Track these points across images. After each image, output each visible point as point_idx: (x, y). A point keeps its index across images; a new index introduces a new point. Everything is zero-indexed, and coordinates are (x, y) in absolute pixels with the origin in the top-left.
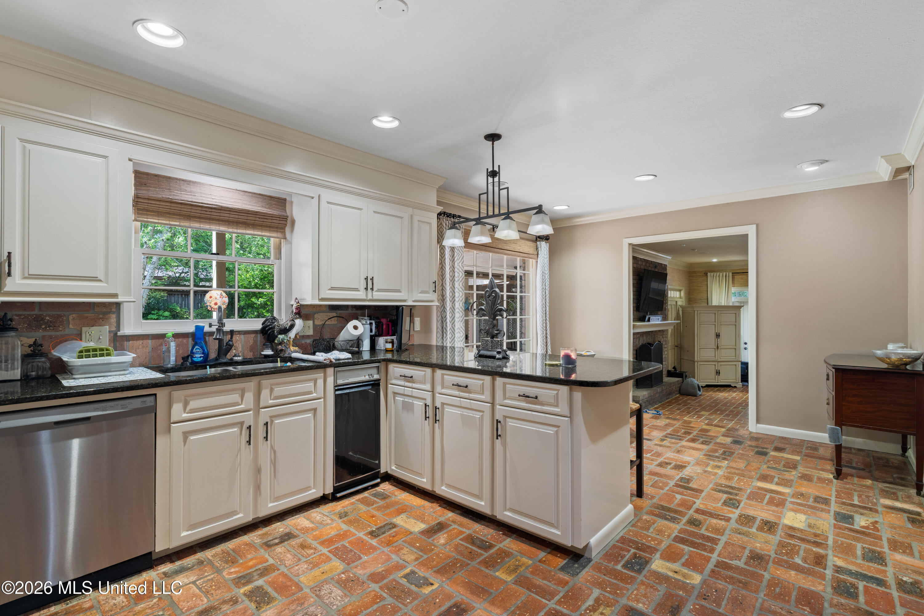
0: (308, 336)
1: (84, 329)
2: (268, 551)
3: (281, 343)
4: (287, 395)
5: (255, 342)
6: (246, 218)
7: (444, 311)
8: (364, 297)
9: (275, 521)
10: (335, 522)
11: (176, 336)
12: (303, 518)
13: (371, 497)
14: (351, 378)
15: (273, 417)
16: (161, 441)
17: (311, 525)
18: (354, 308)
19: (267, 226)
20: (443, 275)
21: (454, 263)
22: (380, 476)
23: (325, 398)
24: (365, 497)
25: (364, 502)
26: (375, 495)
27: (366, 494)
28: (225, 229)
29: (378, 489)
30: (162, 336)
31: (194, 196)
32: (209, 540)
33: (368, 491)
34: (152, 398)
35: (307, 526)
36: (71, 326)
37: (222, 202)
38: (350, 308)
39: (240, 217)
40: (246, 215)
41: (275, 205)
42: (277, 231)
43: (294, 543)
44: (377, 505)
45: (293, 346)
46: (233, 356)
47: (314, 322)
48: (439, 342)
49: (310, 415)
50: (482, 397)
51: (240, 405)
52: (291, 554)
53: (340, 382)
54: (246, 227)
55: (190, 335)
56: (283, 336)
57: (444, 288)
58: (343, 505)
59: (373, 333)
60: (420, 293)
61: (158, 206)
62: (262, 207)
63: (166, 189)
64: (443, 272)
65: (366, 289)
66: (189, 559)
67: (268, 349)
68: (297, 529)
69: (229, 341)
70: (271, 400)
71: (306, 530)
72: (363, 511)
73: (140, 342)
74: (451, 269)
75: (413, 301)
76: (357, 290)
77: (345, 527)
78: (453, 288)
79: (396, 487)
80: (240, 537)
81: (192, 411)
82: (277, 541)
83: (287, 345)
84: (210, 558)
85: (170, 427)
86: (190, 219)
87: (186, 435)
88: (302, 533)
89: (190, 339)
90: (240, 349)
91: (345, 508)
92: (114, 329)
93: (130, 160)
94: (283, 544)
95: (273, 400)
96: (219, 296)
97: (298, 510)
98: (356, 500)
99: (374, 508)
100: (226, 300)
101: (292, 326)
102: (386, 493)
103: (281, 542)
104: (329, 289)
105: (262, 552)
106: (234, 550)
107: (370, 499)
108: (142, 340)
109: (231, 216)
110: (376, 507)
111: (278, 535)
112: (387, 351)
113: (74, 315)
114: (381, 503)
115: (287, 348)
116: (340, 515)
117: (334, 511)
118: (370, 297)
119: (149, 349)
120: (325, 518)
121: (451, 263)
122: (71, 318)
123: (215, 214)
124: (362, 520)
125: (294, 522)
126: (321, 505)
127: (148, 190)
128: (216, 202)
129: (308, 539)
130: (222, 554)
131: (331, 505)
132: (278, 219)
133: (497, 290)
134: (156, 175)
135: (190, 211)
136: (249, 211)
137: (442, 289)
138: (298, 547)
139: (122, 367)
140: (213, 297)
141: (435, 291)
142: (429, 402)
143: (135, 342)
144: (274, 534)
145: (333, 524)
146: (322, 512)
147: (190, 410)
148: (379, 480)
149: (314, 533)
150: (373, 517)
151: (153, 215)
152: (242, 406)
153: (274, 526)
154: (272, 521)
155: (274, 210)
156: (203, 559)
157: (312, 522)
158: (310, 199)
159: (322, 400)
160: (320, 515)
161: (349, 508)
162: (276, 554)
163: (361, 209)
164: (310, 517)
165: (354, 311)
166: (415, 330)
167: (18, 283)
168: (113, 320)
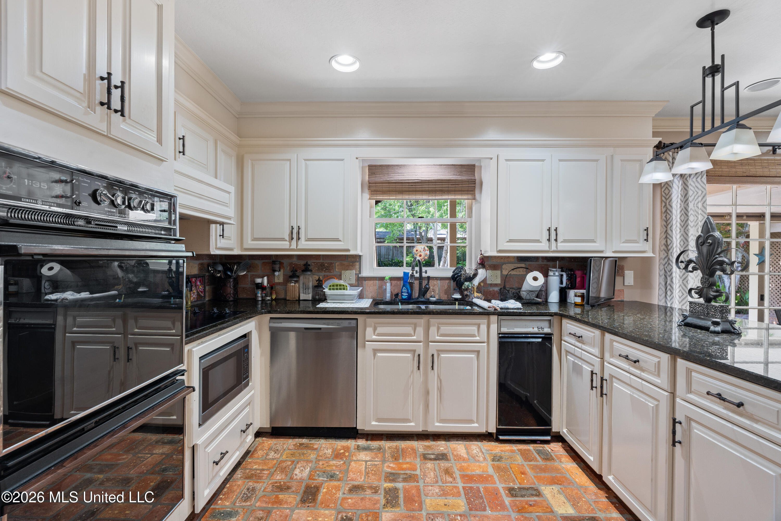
0: (496, 284)
1: (343, 272)
2: (422, 462)
3: (467, 289)
4: (451, 334)
5: (449, 287)
6: (441, 186)
7: (669, 264)
8: (547, 249)
9: (443, 439)
10: (486, 462)
11: (392, 279)
12: (463, 446)
13: (534, 452)
14: (517, 328)
15: (440, 351)
16: (360, 352)
17: (465, 456)
18: (545, 259)
19: (459, 191)
20: (667, 221)
21: (688, 204)
22: (551, 434)
23: (488, 342)
24: (529, 450)
25: (525, 454)
26: (539, 452)
27: (531, 447)
28: (427, 197)
29: (547, 447)
30: (382, 279)
31: (403, 175)
32: (394, 434)
33: (535, 445)
34: (354, 322)
35: (462, 455)
36: (337, 270)
37: (422, 176)
38: (540, 259)
39: (437, 186)
40: (441, 184)
41: (466, 172)
42: (468, 194)
43: (443, 465)
44: (535, 463)
45: (477, 292)
46: (430, 297)
47: (501, 272)
48: (660, 301)
49: (473, 356)
50: (657, 381)
51: (413, 336)
52: (434, 473)
53: (504, 330)
54: (442, 194)
55: (402, 279)
56: (468, 283)
57: (668, 236)
58: (503, 449)
59: (564, 285)
60: (624, 242)
61: (382, 187)
62: (454, 175)
63: (386, 174)
64: (668, 217)
65: (549, 240)
66: (376, 443)
67: (457, 294)
68: (453, 454)
69: (427, 284)
70: (438, 336)
71: (459, 458)
72: (517, 463)
73: (372, 282)
74: (683, 212)
75: (614, 252)
76: (538, 241)
77: (491, 471)
78: (685, 235)
79: (567, 452)
80: (413, 441)
81: (379, 335)
82: (432, 457)
83: (472, 291)
84: (387, 447)
85: (365, 343)
86: (403, 193)
87: (375, 351)
88: (454, 459)
89: (402, 282)
90: (437, 292)
91: (503, 453)
92: (358, 272)
93: (357, 158)
94: (435, 462)
95: (440, 336)
96: (423, 250)
97: (465, 437)
98: (518, 450)
99: (530, 465)
100: (428, 253)
101: (475, 275)
102: (552, 454)
103: (435, 459)
104: (508, 242)
105: (418, 462)
106: (402, 449)
107: (533, 454)
108: (373, 280)
109: (430, 186)
110: (532, 465)
111: (436, 452)
112: (576, 305)
113: (338, 263)
114: (541, 462)
115: (472, 294)
116: (494, 457)
117: (491, 450)
118: (554, 248)
119: (377, 287)
120: (480, 454)
121: (682, 204)
122: (336, 264)
123: (418, 187)
124: (511, 472)
125: (455, 446)
126: (485, 440)
127: (375, 177)
128: (418, 177)
129: (455, 467)
130: (395, 449)
131: (493, 444)
132: (467, 183)
133: (717, 234)
134: (380, 166)
135: (401, 187)
136: (442, 180)
137: (666, 237)
138: (444, 470)
139: (350, 298)
140: (419, 251)
141: (647, 240)
142: (597, 370)
143: (369, 281)
144: (435, 450)
145: (483, 463)
146: (482, 447)
147: (378, 334)
148: (549, 438)
149: (463, 464)
150: (523, 473)
151: (379, 194)
152: (414, 338)
153: (439, 443)
154: (440, 438)
155: (464, 176)
156: (382, 447)
157: (468, 453)
158: (489, 160)
159: (485, 344)
160: (477, 450)
161: (507, 454)
162: (425, 467)
163: (543, 160)
164: (469, 448)
165: (545, 262)
166: (625, 285)
167: (303, 244)
168: (357, 267)
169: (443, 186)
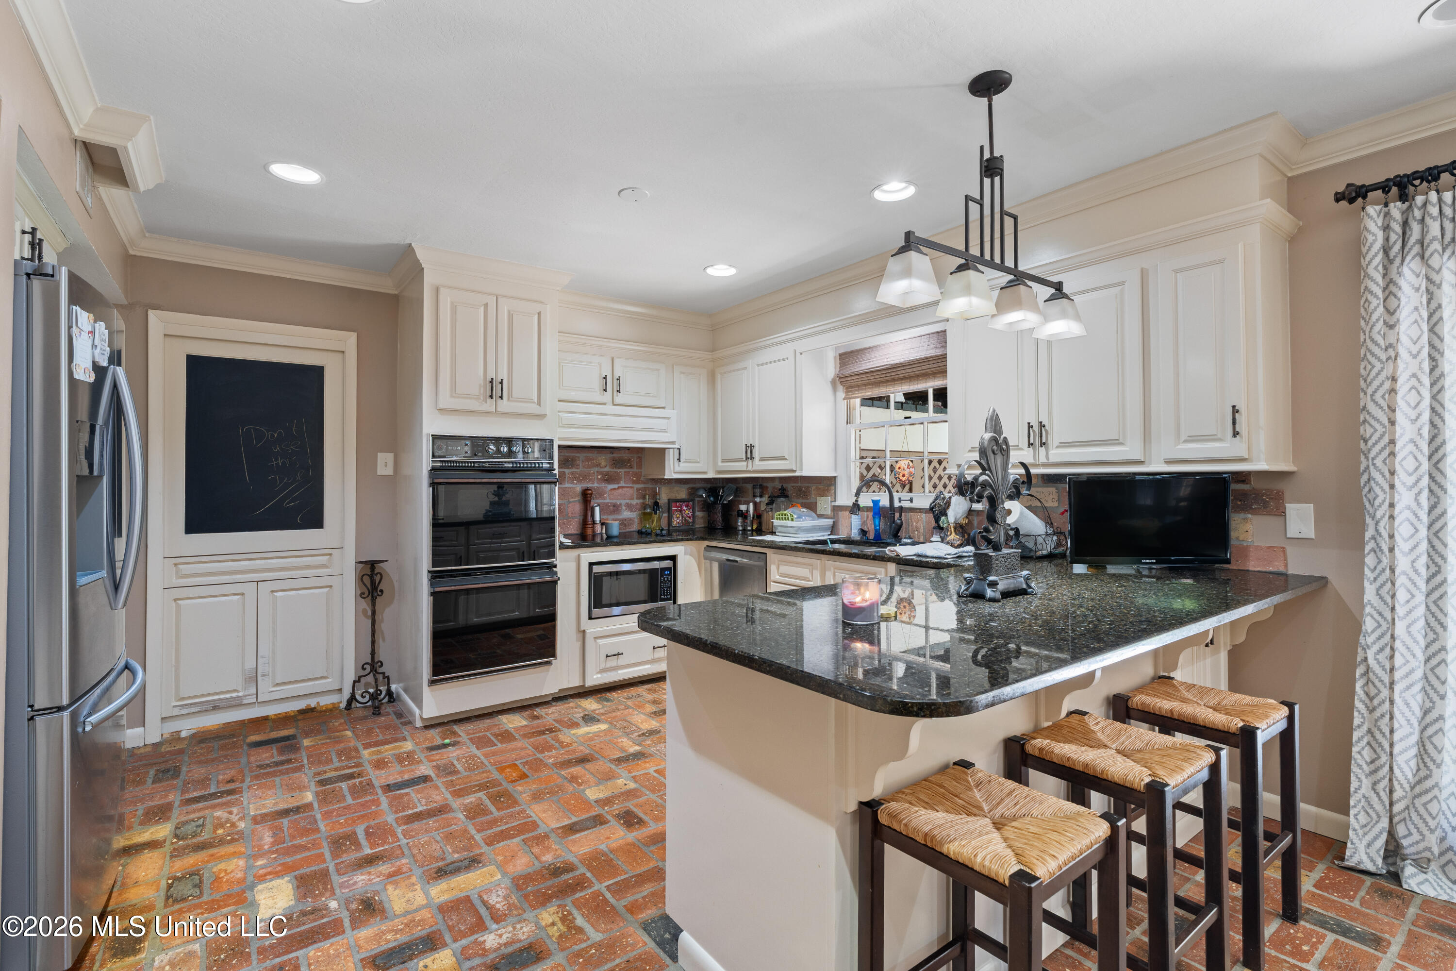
1: (818, 498)
8: (1030, 460)
34: (764, 556)
36: (813, 496)
37: (896, 359)
56: (944, 517)
65: (1034, 445)
92: (833, 500)
96: (906, 467)
100: (914, 470)
104: (970, 451)
127: (847, 368)
140: (902, 468)
143: (844, 512)
147: (781, 574)
151: (855, 390)
166: (1288, 536)
167: (758, 464)
168: (833, 492)
169: (923, 368)
